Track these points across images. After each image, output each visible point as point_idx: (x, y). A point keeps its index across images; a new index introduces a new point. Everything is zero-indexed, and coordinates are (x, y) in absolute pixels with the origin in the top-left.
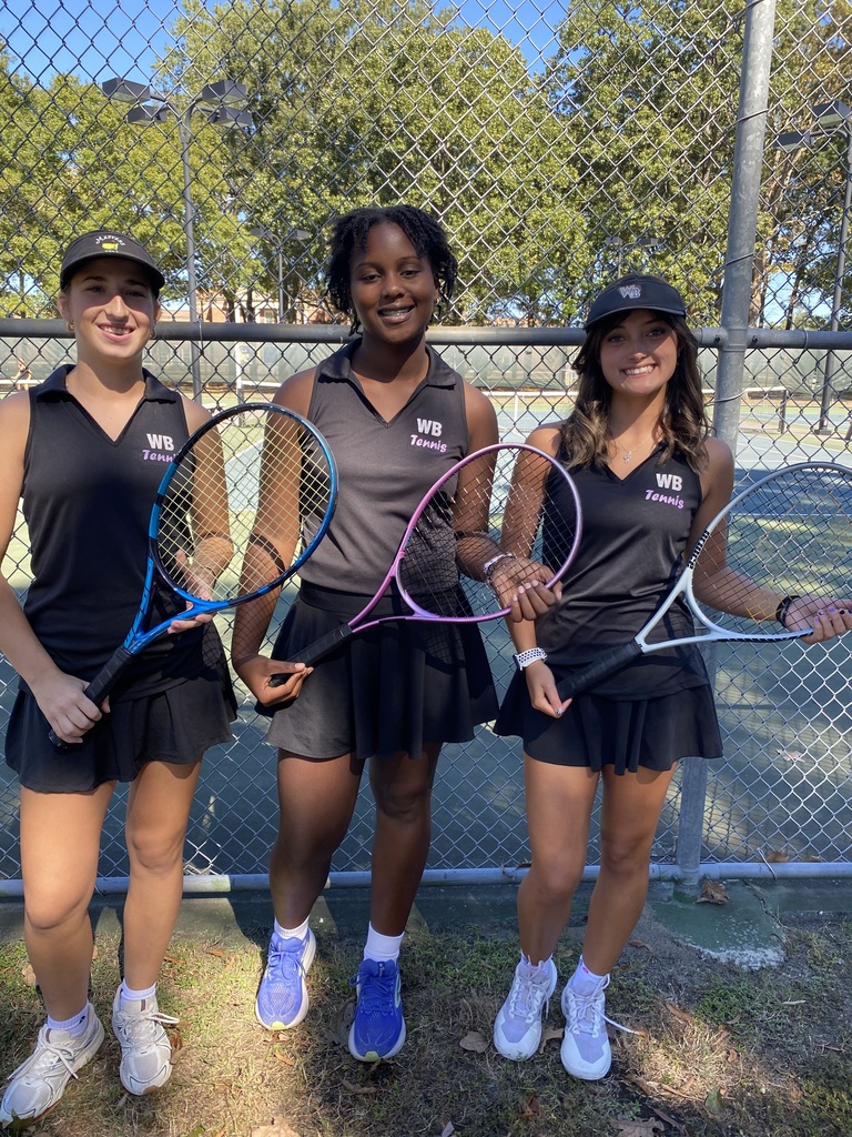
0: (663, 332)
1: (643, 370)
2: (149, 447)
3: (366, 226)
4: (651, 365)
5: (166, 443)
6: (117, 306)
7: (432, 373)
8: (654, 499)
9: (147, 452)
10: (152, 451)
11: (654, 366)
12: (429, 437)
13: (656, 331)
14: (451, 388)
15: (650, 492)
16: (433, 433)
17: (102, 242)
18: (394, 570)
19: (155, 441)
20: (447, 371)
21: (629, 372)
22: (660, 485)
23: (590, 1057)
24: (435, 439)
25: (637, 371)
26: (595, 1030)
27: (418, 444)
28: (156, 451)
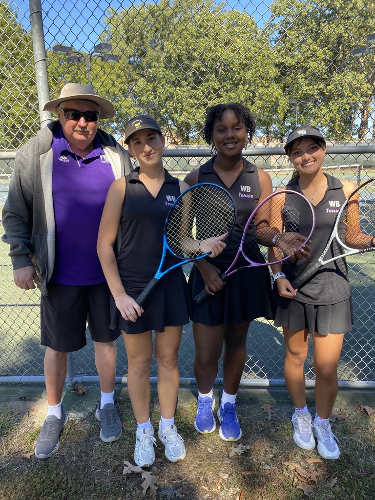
0: (316, 148)
1: (310, 164)
2: (167, 201)
3: (221, 110)
4: (313, 161)
5: (173, 199)
6: (147, 148)
7: (245, 167)
8: (330, 212)
9: (166, 202)
10: (168, 202)
11: (314, 161)
12: (246, 193)
13: (313, 148)
14: (253, 172)
15: (328, 209)
16: (247, 191)
17: (134, 124)
18: (240, 249)
19: (169, 198)
20: (251, 165)
21: (304, 165)
22: (331, 206)
23: (332, 450)
24: (248, 193)
25: (307, 165)
26: (331, 440)
27: (241, 196)
28: (170, 202)
